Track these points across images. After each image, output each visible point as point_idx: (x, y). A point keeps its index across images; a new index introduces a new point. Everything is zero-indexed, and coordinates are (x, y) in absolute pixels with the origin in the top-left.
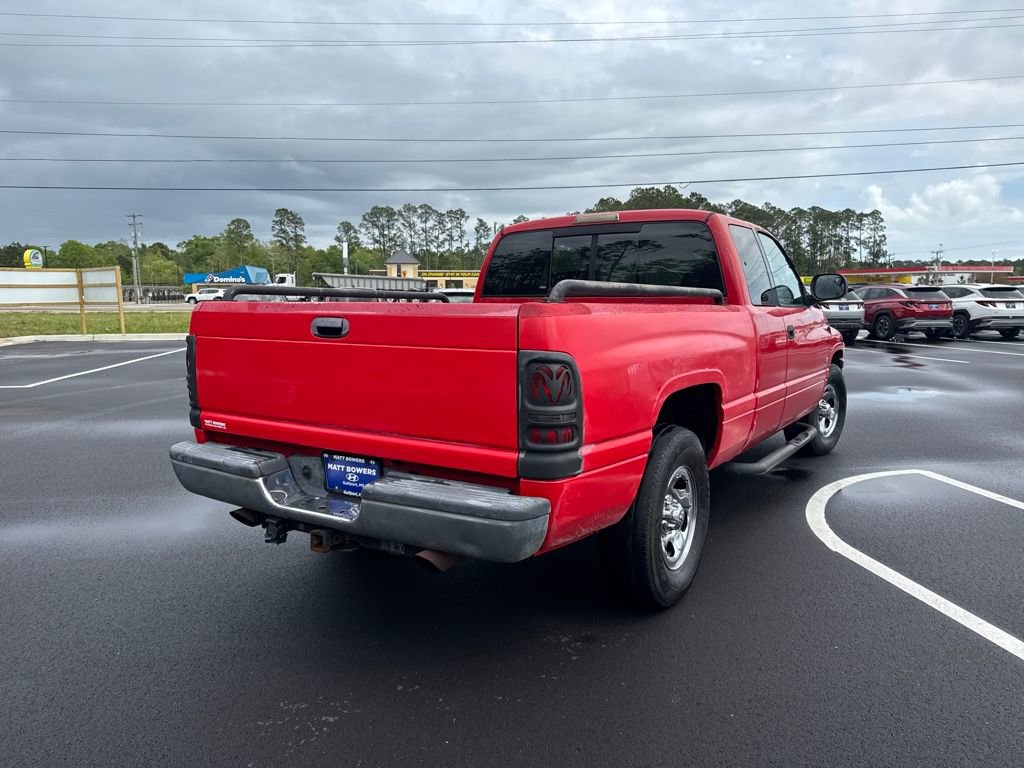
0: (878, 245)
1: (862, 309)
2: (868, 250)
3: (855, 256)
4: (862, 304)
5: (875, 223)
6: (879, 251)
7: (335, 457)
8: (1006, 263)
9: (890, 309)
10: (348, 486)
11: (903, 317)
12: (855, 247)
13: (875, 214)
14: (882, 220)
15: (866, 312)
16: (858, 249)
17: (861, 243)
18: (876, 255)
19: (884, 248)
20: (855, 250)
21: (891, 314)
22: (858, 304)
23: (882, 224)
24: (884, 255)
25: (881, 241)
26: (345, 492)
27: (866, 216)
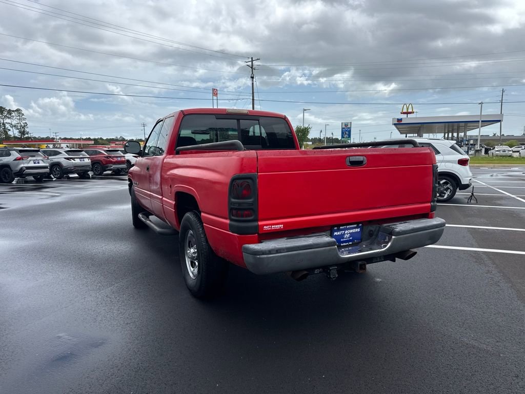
0: (23, 127)
1: (90, 161)
2: (18, 131)
3: (10, 133)
4: (89, 158)
5: (20, 116)
6: (24, 131)
7: (341, 227)
8: (89, 139)
9: (99, 160)
10: (344, 241)
11: (107, 164)
12: (9, 128)
13: (17, 110)
14: (23, 115)
15: (92, 162)
16: (11, 129)
17: (12, 126)
18: (23, 133)
19: (27, 130)
20: (10, 130)
21: (101, 163)
22: (88, 158)
23: (23, 116)
24: (27, 133)
25: (24, 126)
26: (342, 245)
27: (13, 111)
